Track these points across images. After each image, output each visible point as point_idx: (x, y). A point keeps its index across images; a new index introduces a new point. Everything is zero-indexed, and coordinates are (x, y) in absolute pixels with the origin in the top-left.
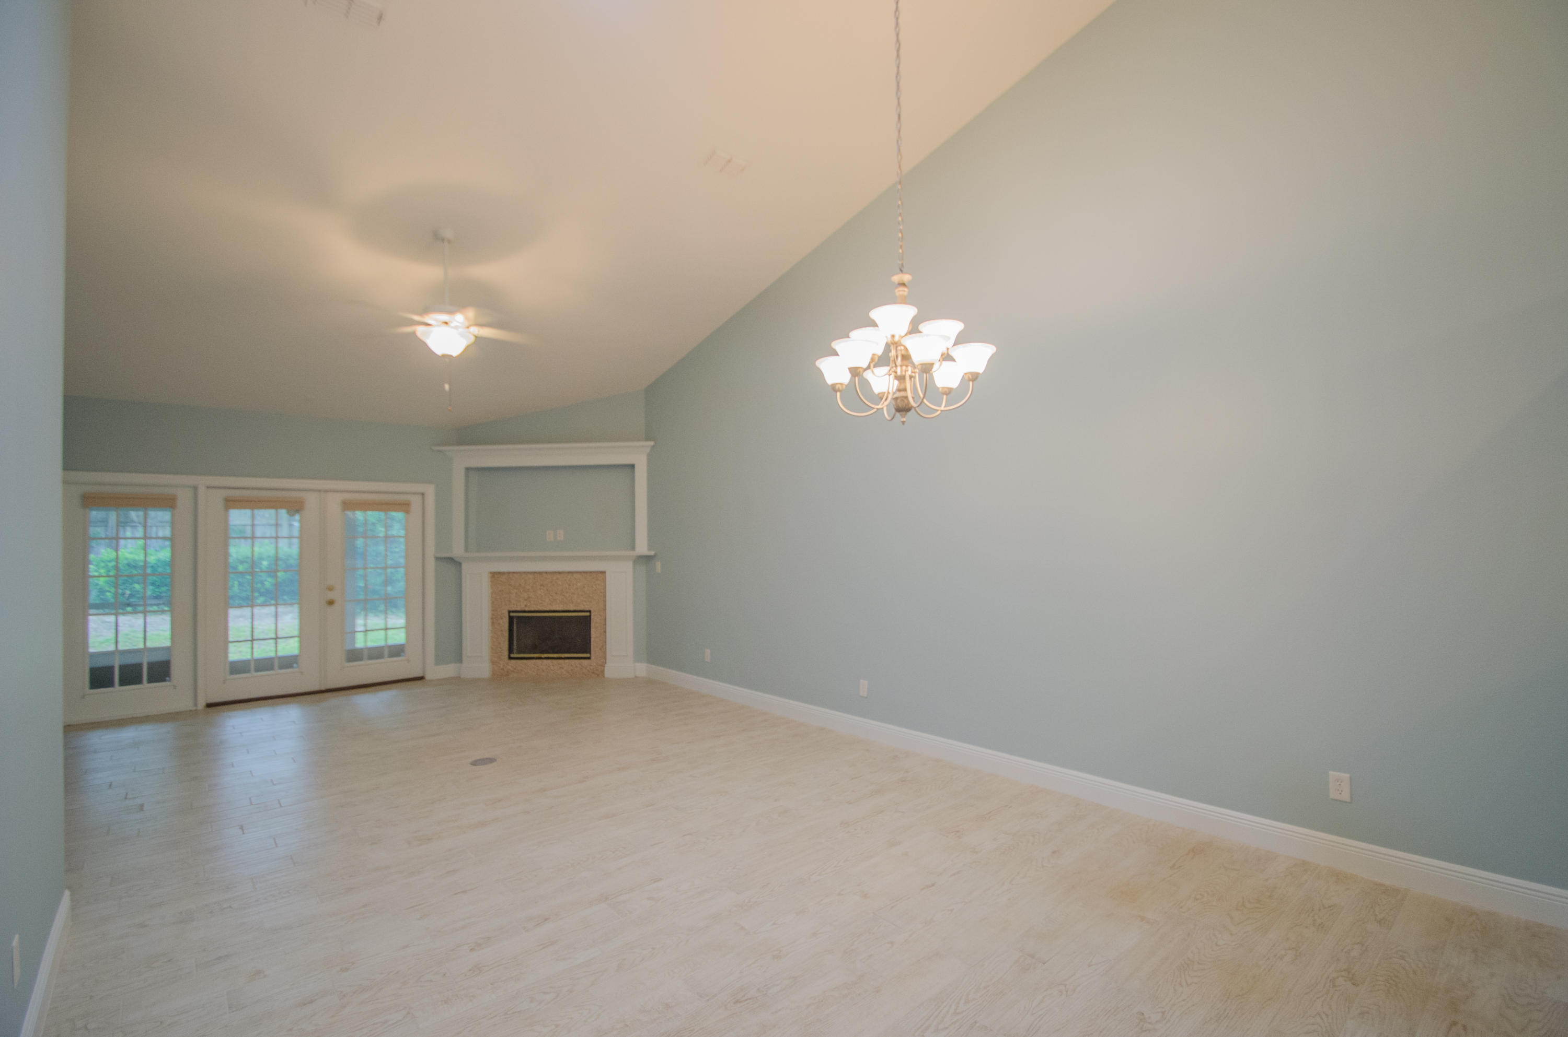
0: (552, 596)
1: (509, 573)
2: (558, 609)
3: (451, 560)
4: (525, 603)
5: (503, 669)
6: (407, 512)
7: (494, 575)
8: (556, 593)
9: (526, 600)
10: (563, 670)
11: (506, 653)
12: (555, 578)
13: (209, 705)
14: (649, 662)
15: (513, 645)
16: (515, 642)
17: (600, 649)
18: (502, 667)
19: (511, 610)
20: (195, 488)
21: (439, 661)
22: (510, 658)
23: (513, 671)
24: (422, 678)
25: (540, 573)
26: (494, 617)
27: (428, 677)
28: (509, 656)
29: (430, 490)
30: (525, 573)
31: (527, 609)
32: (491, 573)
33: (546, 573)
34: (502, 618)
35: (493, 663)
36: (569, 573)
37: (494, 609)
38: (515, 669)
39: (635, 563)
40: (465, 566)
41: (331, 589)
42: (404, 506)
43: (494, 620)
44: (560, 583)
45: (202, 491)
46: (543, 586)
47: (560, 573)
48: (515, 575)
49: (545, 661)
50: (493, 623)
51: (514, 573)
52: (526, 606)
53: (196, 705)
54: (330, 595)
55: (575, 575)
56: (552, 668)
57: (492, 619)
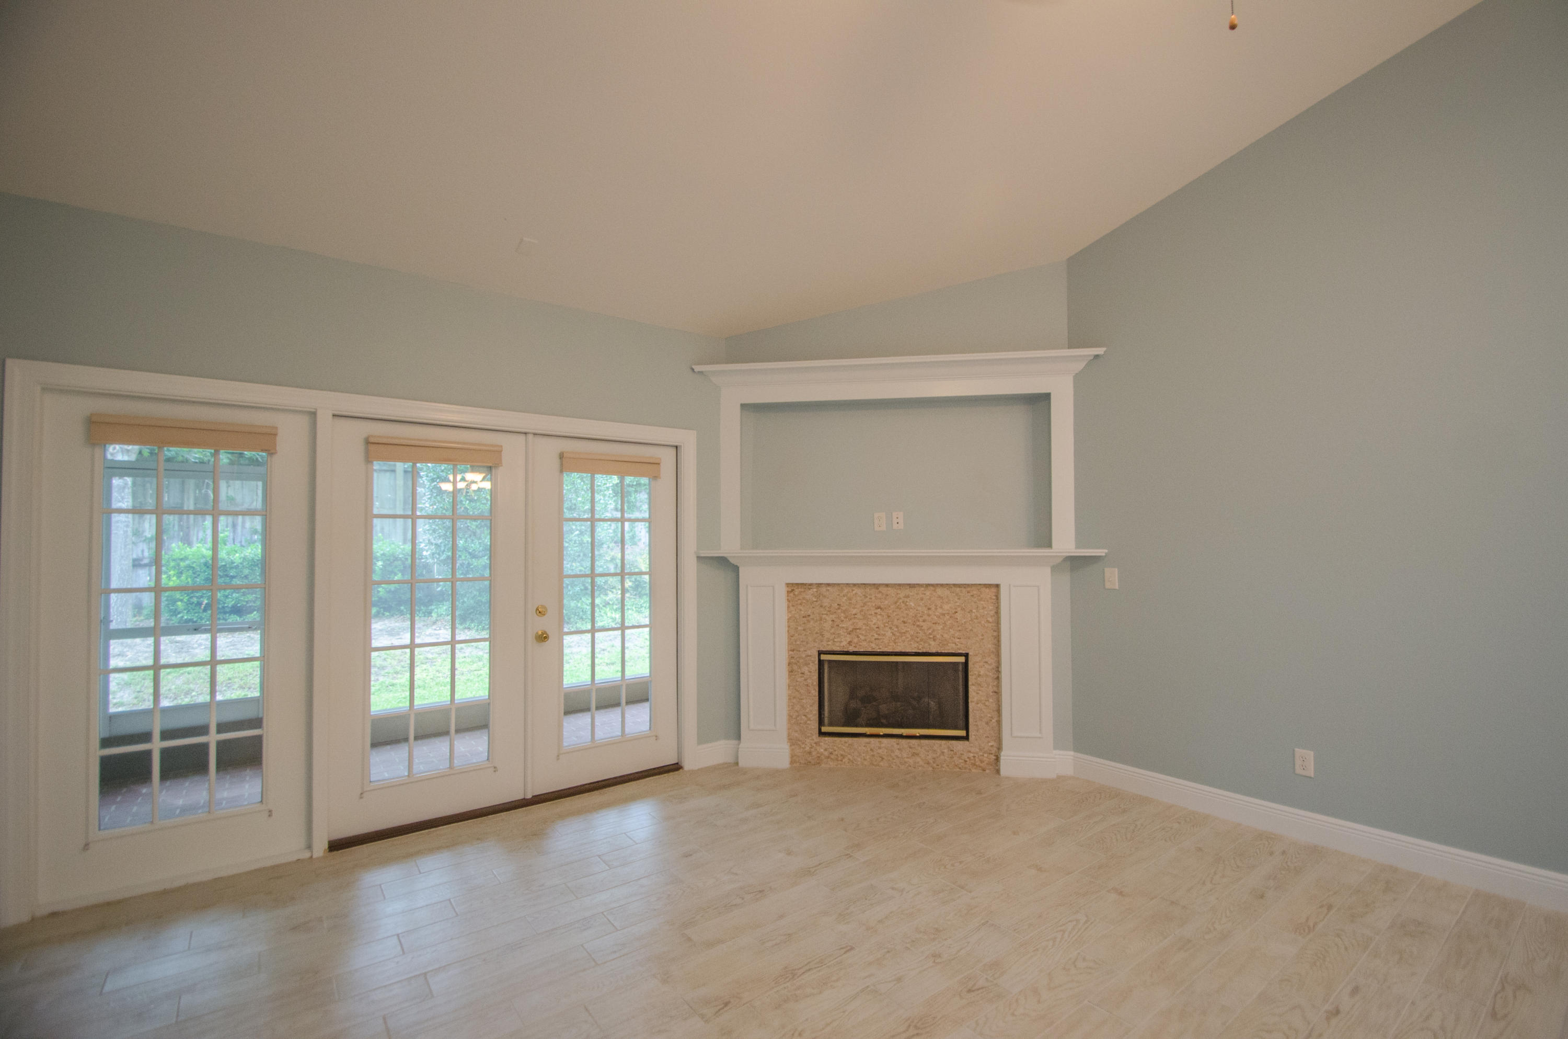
0: (897, 627)
1: (819, 585)
2: (908, 650)
3: (722, 561)
4: (849, 638)
5: (810, 753)
6: (655, 477)
7: (793, 588)
8: (905, 622)
9: (850, 633)
10: (918, 759)
11: (815, 725)
12: (901, 595)
13: (336, 846)
14: (1077, 749)
15: (824, 710)
16: (826, 708)
17: (987, 723)
18: (808, 748)
19: (822, 649)
20: (313, 414)
21: (703, 738)
22: (821, 734)
23: (828, 757)
24: (676, 767)
25: (876, 586)
26: (793, 660)
27: (688, 765)
28: (820, 730)
29: (688, 440)
30: (848, 585)
31: (851, 649)
32: (788, 585)
33: (887, 585)
34: (807, 664)
35: (793, 742)
36: (928, 585)
37: (793, 649)
38: (831, 753)
39: (1055, 569)
40: (745, 574)
41: (540, 612)
42: (649, 468)
43: (793, 667)
44: (912, 604)
45: (324, 419)
46: (881, 609)
47: (912, 586)
48: (830, 588)
49: (885, 741)
50: (791, 672)
51: (829, 585)
52: (850, 643)
53: (309, 847)
54: (541, 625)
55: (940, 591)
56: (897, 753)
57: (789, 664)
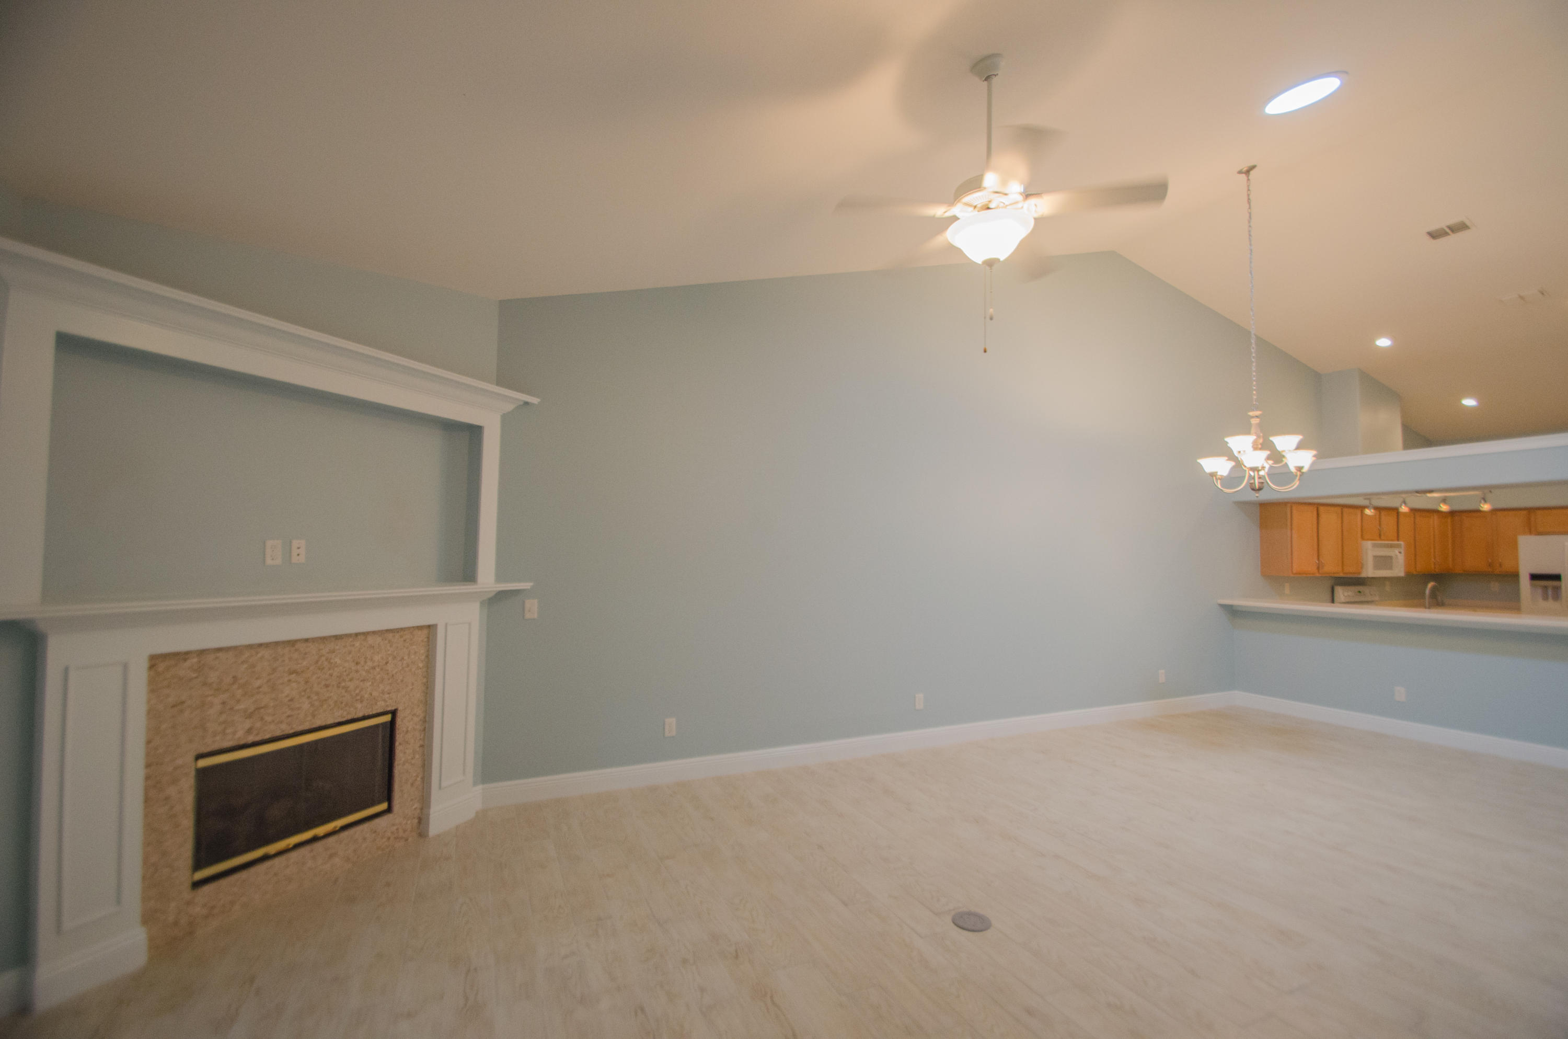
0: (317, 694)
1: (202, 652)
4: (247, 724)
7: (158, 662)
8: (327, 686)
9: (250, 716)
11: (185, 873)
12: (325, 651)
17: (414, 786)
18: (175, 916)
19: (203, 750)
22: (196, 883)
23: (207, 917)
25: (292, 643)
28: (192, 878)
30: (250, 647)
31: (251, 739)
32: (150, 658)
33: (306, 640)
34: (174, 782)
36: (358, 634)
37: (153, 762)
38: (211, 907)
39: (482, 604)
44: (338, 661)
46: (297, 673)
47: (337, 637)
48: (220, 654)
49: (294, 855)
51: (219, 650)
55: (371, 640)
56: (311, 865)
